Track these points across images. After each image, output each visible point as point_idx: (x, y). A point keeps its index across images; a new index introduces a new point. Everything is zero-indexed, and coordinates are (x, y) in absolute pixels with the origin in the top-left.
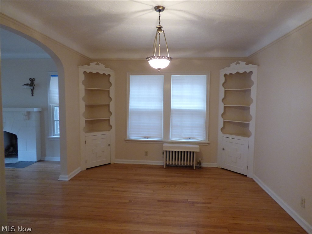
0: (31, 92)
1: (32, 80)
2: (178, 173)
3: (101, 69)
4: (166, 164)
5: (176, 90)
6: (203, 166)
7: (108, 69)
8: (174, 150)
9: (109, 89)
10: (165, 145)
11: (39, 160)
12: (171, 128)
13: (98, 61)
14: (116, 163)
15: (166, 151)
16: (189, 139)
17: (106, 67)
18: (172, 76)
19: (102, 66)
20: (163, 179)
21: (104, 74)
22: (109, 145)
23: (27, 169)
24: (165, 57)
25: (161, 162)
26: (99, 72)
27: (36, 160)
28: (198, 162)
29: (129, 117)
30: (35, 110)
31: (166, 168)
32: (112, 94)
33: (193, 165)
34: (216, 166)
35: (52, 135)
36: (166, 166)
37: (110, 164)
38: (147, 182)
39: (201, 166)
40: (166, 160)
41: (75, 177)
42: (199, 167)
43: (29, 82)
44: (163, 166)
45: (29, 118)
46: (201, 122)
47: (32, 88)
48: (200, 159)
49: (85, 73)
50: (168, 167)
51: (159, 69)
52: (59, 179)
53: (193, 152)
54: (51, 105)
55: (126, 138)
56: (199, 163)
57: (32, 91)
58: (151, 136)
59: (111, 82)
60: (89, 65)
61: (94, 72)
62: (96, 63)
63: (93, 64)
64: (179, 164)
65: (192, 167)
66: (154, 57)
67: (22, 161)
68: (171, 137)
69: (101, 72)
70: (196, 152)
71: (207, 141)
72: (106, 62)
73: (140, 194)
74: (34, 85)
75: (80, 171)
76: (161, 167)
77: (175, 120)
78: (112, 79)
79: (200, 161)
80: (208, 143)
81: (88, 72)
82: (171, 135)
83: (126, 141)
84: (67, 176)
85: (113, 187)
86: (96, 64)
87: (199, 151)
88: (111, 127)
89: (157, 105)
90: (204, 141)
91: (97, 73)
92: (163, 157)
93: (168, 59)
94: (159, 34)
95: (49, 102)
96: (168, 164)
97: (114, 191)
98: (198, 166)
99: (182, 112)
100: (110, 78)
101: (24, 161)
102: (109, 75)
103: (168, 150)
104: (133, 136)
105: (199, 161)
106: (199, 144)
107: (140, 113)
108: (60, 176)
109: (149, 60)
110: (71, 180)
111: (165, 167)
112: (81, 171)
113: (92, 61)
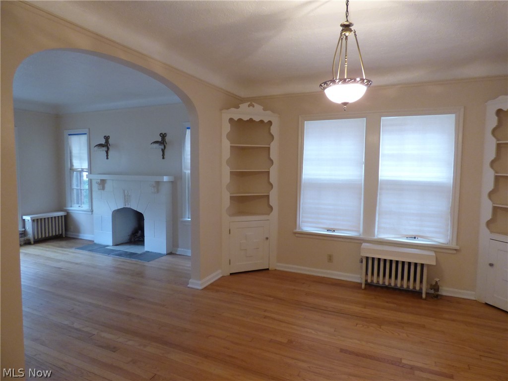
0: (161, 153)
1: (163, 136)
2: (387, 302)
3: (257, 113)
4: (366, 281)
5: (388, 145)
6: (444, 294)
7: (269, 112)
8: (383, 257)
9: (270, 145)
10: (364, 245)
11: (169, 252)
12: (379, 215)
13: (252, 101)
14: (278, 269)
15: (367, 258)
16: (415, 238)
17: (264, 110)
18: (382, 118)
19: (258, 108)
20: (356, 309)
21: (262, 121)
22: (267, 238)
23: (153, 264)
24: (355, 80)
25: (356, 277)
26: (253, 118)
27: (165, 252)
28: (431, 285)
29: (302, 192)
30: (166, 179)
31: (365, 289)
32: (274, 155)
33: (421, 289)
34: (473, 298)
35: (187, 216)
36: (366, 284)
37: (268, 269)
38: (326, 310)
39: (439, 293)
40: (367, 274)
41: (212, 284)
42: (435, 295)
43: (160, 139)
44: (361, 284)
45: (158, 191)
46: (441, 206)
47: (163, 147)
48: (437, 280)
49: (231, 120)
50: (370, 286)
51: (345, 104)
52: (189, 286)
53: (422, 265)
54: (186, 173)
55: (296, 229)
56: (436, 287)
57: (163, 151)
58: (341, 228)
59: (273, 134)
60: (238, 107)
61: (246, 118)
62: (249, 103)
63: (244, 107)
64: (393, 284)
65: (420, 293)
66: (333, 81)
67: (149, 252)
68: (378, 231)
69: (257, 119)
70: (428, 266)
71: (454, 246)
72: (265, 102)
73: (310, 331)
74: (165, 143)
75: (221, 276)
76: (356, 286)
77: (385, 202)
78: (274, 130)
79: (437, 283)
80: (456, 250)
81: (236, 119)
82: (378, 228)
83: (296, 233)
84: (200, 282)
85: (265, 311)
86: (249, 106)
87: (434, 263)
88: (271, 208)
89: (354, 173)
90: (447, 244)
91: (251, 120)
92: (361, 268)
93: (361, 83)
94: (347, 37)
95: (183, 168)
96: (369, 281)
97: (265, 317)
98: (432, 291)
99: (400, 187)
100: (271, 127)
101: (151, 252)
102: (270, 123)
103: (371, 255)
104: (308, 226)
105: (434, 283)
106: (435, 250)
107: (321, 187)
108: (190, 281)
109: (325, 88)
110: (206, 288)
111: (363, 286)
112: (223, 277)
113: (243, 100)
